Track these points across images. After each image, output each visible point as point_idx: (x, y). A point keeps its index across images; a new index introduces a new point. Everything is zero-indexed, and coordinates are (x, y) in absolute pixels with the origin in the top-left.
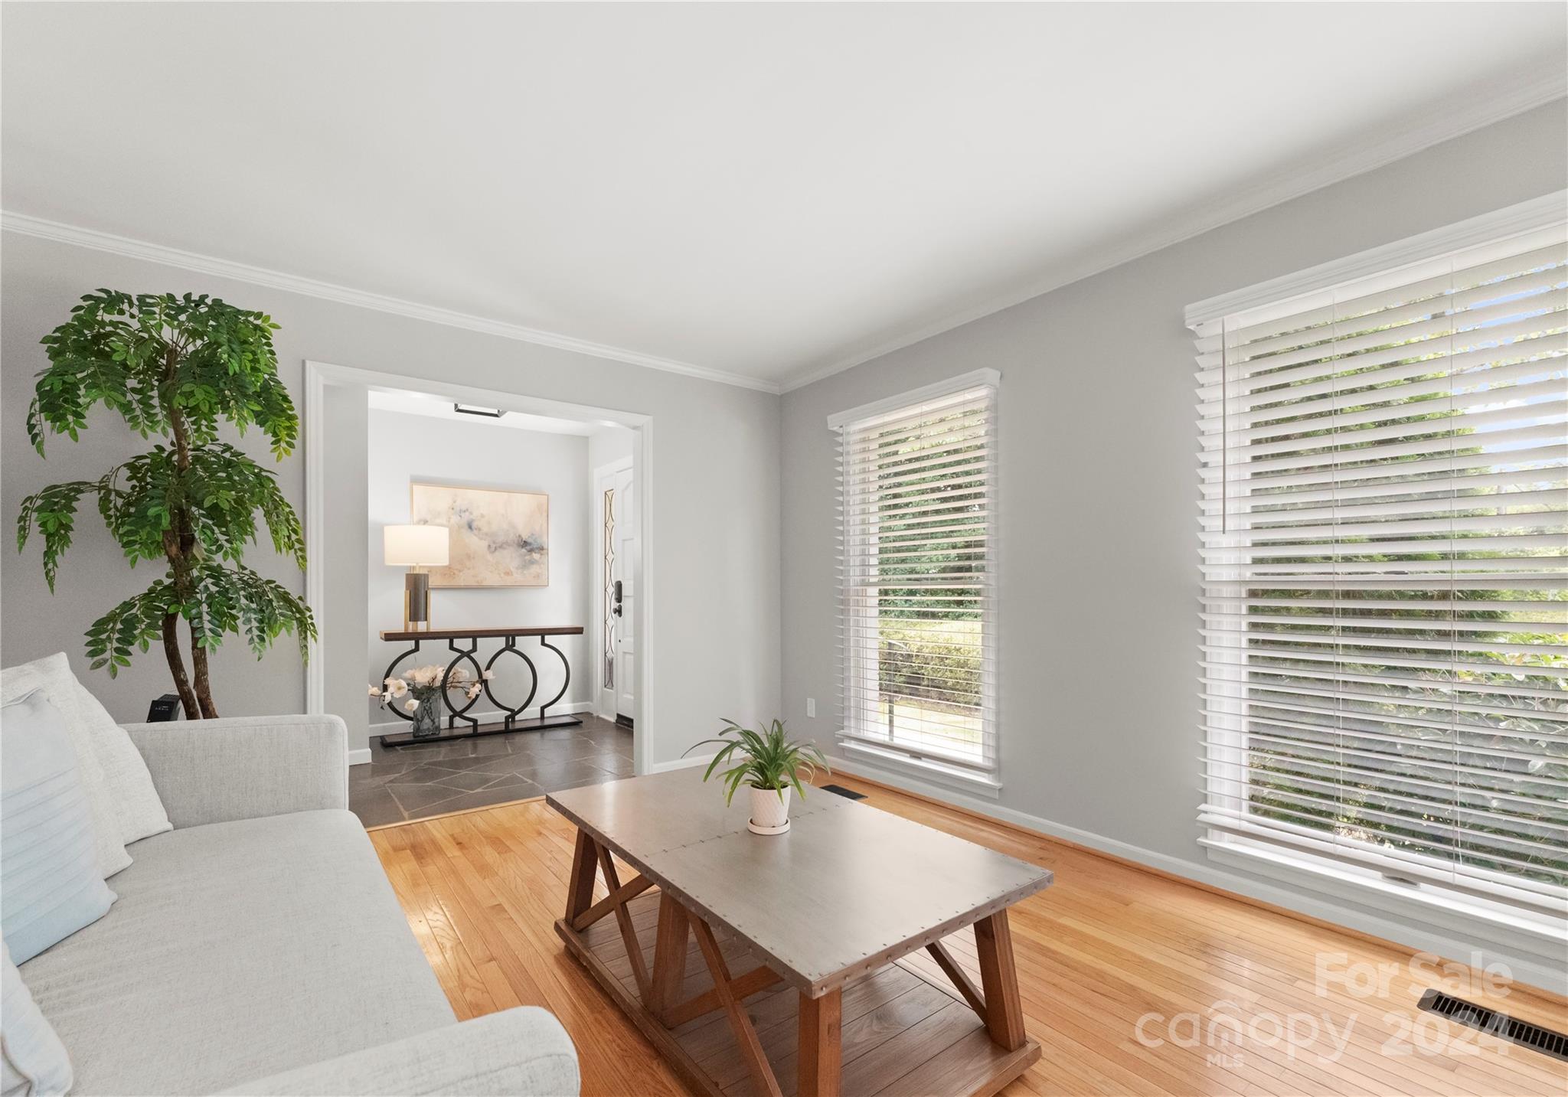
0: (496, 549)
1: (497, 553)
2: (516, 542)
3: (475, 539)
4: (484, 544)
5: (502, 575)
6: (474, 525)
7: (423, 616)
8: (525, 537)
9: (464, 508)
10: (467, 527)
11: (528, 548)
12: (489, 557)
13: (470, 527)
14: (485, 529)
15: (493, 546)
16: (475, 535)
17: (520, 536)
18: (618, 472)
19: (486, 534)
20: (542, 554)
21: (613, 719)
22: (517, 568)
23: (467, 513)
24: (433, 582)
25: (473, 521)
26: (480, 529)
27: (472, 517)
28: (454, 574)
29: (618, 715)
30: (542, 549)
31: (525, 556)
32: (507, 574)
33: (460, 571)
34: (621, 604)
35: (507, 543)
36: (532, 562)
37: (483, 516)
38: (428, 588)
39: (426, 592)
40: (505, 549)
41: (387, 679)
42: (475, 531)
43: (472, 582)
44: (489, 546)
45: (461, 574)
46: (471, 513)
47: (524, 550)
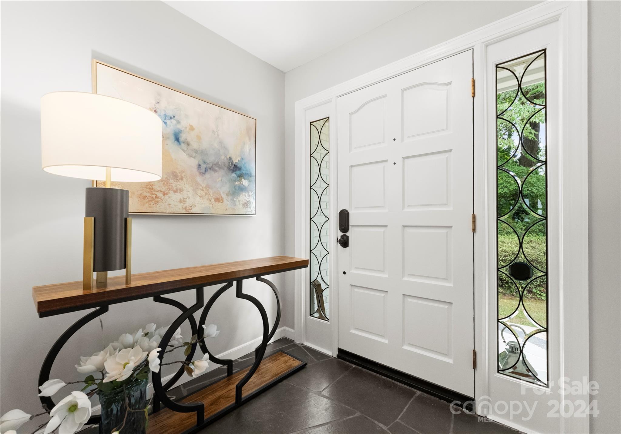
0: (206, 171)
1: (207, 175)
2: (227, 164)
3: (183, 156)
4: (194, 162)
5: (213, 200)
6: (182, 137)
7: (118, 258)
8: (235, 161)
9: (171, 114)
10: (172, 138)
11: (238, 172)
12: (199, 179)
13: (177, 139)
14: (195, 145)
15: (203, 166)
16: (184, 150)
17: (230, 158)
18: (339, 97)
19: (196, 151)
20: (250, 181)
21: (332, 353)
22: (227, 195)
23: (174, 122)
24: (134, 206)
25: (180, 132)
26: (188, 144)
27: (179, 127)
28: (157, 197)
29: (340, 350)
30: (250, 175)
31: (235, 181)
32: (217, 200)
33: (164, 194)
34: (348, 234)
35: (217, 164)
36: (242, 189)
37: (192, 128)
38: (128, 215)
39: (126, 219)
40: (216, 171)
41: (46, 384)
42: (183, 144)
43: (178, 209)
44: (199, 165)
45: (166, 197)
46: (178, 122)
47: (234, 175)
